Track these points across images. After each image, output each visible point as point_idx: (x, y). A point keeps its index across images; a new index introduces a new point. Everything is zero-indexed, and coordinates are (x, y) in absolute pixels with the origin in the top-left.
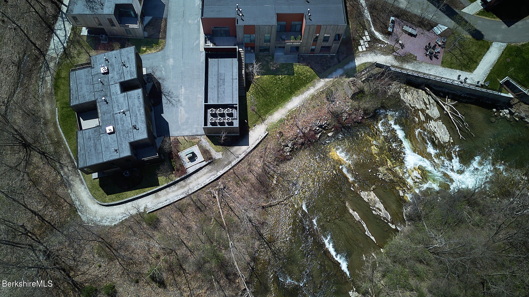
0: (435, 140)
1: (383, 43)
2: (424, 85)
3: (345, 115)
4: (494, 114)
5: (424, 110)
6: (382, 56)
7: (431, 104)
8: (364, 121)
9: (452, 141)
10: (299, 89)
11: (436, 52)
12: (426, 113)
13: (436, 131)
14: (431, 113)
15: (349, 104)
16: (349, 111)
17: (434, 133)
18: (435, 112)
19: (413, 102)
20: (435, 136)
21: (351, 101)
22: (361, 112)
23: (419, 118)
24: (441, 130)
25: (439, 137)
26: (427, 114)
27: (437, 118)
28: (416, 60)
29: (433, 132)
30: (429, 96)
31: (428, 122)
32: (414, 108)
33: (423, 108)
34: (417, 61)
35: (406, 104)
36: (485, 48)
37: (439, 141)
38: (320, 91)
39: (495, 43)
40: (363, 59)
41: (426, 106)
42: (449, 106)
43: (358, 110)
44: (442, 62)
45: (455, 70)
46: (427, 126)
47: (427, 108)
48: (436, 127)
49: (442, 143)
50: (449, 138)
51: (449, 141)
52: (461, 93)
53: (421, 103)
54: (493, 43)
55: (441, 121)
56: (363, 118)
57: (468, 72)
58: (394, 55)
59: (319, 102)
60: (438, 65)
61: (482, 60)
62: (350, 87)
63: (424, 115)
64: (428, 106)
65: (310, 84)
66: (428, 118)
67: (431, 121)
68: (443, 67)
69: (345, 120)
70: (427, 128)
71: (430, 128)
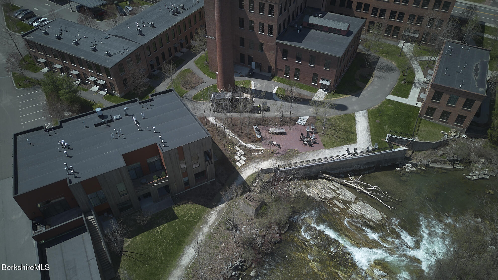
0: (369, 223)
1: (258, 151)
2: (321, 173)
3: (259, 239)
4: (401, 172)
5: (337, 197)
6: (265, 162)
7: (340, 189)
8: (283, 237)
9: (385, 216)
10: (188, 235)
11: (312, 139)
12: (341, 200)
13: (363, 213)
14: (345, 196)
15: (257, 224)
16: (260, 232)
17: (363, 216)
18: (348, 195)
19: (322, 193)
20: (365, 218)
21: (257, 220)
22: (274, 227)
23: (338, 207)
24: (367, 210)
25: (370, 217)
26: (343, 200)
27: (355, 200)
28: (298, 153)
29: (361, 215)
30: (332, 182)
31: (349, 207)
32: (327, 199)
33: (335, 195)
34: (301, 153)
35: (316, 199)
36: (351, 120)
37: (373, 222)
38: (216, 226)
39: (357, 113)
40: (247, 172)
41: (336, 193)
42: (357, 183)
43: (271, 227)
44: (324, 145)
45: (340, 147)
46: (351, 211)
47: (339, 194)
48: (360, 208)
49: (377, 222)
50: (379, 214)
51: (383, 217)
52: (359, 166)
53: (330, 191)
54: (355, 114)
55: (359, 201)
56: (281, 234)
57: (353, 144)
58: (276, 157)
59: (221, 239)
60: (322, 149)
61: (357, 129)
62: (248, 204)
63: (340, 202)
64: (338, 192)
65: (200, 223)
66: (347, 203)
67: (351, 204)
68: (327, 148)
69: (262, 246)
70: (352, 214)
71: (356, 213)
